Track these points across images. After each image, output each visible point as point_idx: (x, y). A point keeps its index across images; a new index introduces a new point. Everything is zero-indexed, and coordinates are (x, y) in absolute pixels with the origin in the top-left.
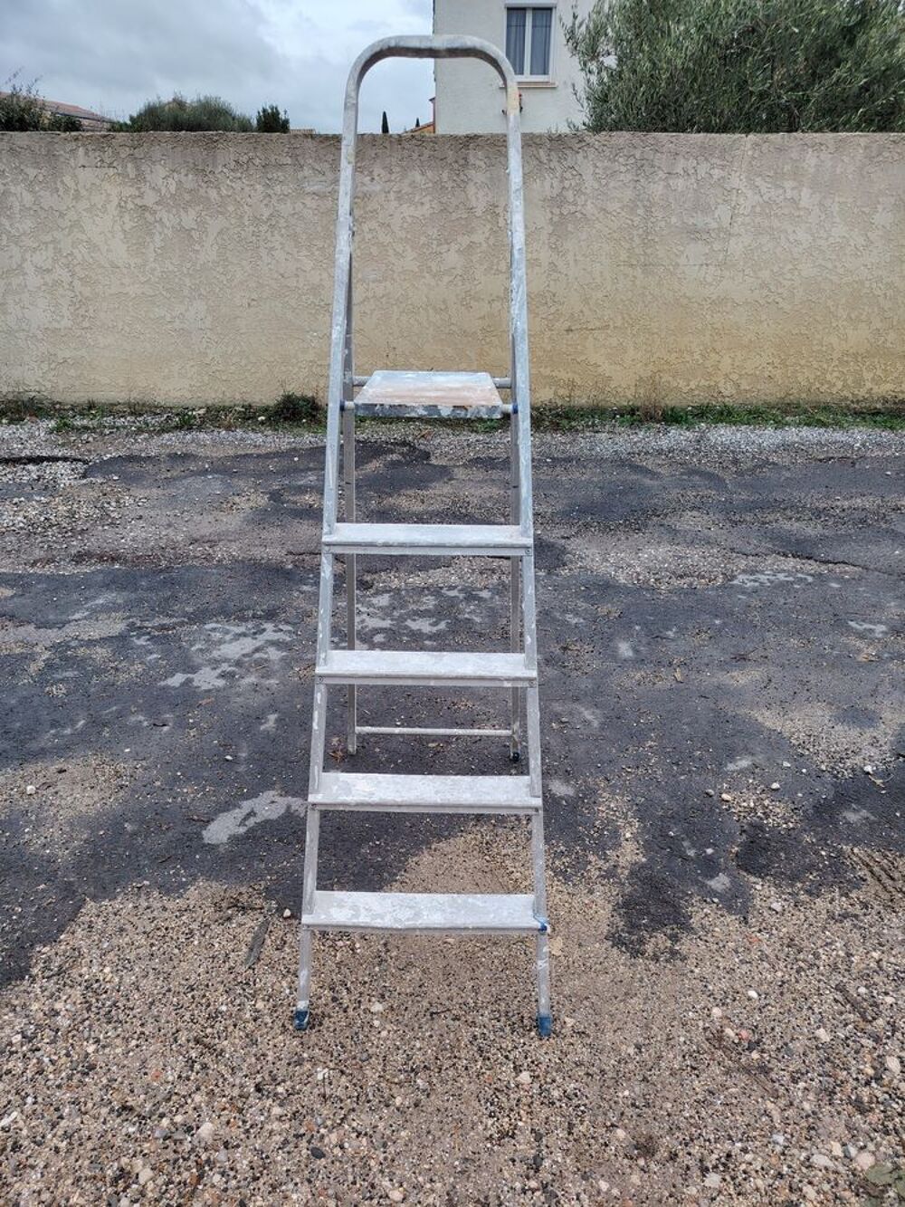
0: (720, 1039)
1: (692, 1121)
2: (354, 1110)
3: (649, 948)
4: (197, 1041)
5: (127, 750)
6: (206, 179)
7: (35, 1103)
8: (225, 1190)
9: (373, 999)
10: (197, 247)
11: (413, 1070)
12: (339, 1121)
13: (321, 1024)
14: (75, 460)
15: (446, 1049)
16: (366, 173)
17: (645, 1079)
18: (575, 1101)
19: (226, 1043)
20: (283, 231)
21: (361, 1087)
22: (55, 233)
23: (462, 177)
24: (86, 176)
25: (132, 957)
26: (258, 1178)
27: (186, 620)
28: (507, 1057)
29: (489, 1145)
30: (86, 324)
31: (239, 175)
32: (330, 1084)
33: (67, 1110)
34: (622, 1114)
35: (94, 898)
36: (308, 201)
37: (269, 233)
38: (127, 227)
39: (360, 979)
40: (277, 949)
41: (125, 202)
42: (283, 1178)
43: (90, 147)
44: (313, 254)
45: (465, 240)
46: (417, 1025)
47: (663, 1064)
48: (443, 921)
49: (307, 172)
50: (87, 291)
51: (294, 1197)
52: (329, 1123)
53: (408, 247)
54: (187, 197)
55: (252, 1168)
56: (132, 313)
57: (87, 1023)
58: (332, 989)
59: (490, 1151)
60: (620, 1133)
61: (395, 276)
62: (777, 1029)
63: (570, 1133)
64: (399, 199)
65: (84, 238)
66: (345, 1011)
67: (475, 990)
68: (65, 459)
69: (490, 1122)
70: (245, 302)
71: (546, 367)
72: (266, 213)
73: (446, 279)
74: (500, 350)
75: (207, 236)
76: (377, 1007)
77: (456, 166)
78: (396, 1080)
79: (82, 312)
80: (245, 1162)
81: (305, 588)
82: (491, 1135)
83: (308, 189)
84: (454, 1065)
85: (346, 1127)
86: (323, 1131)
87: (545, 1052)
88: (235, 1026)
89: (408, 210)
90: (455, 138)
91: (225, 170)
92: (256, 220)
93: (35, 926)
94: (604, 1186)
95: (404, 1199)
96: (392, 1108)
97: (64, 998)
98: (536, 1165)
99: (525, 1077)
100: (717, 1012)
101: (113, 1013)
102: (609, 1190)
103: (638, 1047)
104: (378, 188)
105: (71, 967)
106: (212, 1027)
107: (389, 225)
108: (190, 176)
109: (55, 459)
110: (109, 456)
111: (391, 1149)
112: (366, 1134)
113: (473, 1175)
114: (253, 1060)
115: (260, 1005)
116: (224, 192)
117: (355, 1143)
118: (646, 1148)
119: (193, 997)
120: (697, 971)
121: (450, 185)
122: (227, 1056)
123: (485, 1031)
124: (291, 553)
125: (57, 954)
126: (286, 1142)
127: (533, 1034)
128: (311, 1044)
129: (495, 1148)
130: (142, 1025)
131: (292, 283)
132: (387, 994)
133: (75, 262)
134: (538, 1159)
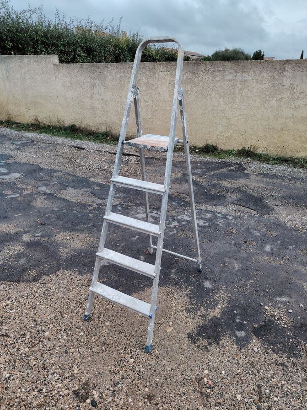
0: (200, 380)
1: (171, 398)
2: (82, 346)
3: (199, 343)
4: (60, 312)
5: (96, 235)
6: (195, 75)
7: (19, 310)
8: (41, 349)
9: (108, 321)
10: (189, 96)
11: (104, 344)
12: (77, 347)
13: (91, 321)
14: (138, 156)
15: (117, 343)
16: (247, 73)
17: (166, 379)
18: (141, 374)
19: (66, 316)
20: (216, 92)
21: (88, 342)
22: (151, 91)
23: (282, 75)
24: (162, 74)
25: (61, 286)
26: (49, 350)
27: (135, 205)
28: (131, 353)
29: (108, 373)
30: (154, 118)
31: (205, 74)
32: (82, 337)
33: (24, 315)
34: (152, 385)
35: (63, 269)
36: (226, 82)
37: (211, 93)
38: (170, 90)
39: (109, 314)
40: (95, 298)
41: (171, 82)
42: (55, 353)
43: (164, 66)
44: (224, 99)
45: (280, 97)
46: (114, 333)
47: (175, 378)
48: (124, 303)
49: (227, 73)
50: (156, 108)
51: (54, 359)
52: (74, 346)
53: (258, 98)
54: (189, 81)
55: (50, 348)
56: (167, 115)
57: (41, 297)
58: (100, 314)
59: (107, 374)
60: (147, 389)
61: (251, 108)
62: (223, 387)
63: (132, 382)
64: (257, 82)
65: (158, 92)
66: (99, 321)
67: (136, 331)
68: (136, 156)
69: (113, 367)
70: (200, 113)
71: (305, 144)
72: (212, 86)
73: (270, 110)
74: (287, 136)
75: (192, 93)
76: (108, 324)
77: (280, 71)
78: (98, 344)
79: (154, 114)
80: (49, 345)
81: (174, 203)
82: (111, 371)
83: (226, 79)
84: (116, 348)
85: (77, 349)
86: (71, 347)
87: (143, 356)
88: (71, 313)
89: (260, 86)
90: (281, 61)
91: (201, 73)
92: (208, 88)
93: (47, 271)
94: (130, 400)
95: (77, 374)
96: (92, 350)
97: (41, 289)
98: (116, 385)
99: (132, 360)
100: (206, 372)
101: (48, 297)
102: (131, 402)
103: (172, 369)
104: (250, 78)
105: (47, 283)
106: (66, 310)
107: (252, 91)
108: (191, 74)
109: (133, 155)
110: (147, 156)
111: (84, 360)
112: (80, 353)
113: (98, 378)
114: (69, 323)
115: (80, 310)
116: (200, 79)
117: (76, 354)
118: (150, 397)
119: (67, 301)
120: (210, 357)
121: (277, 77)
122: (64, 319)
123: (131, 343)
124: (177, 192)
125: (47, 279)
126: (62, 346)
127: (144, 350)
128: (85, 325)
129: (109, 374)
130: (52, 303)
131: (216, 108)
132: (113, 321)
133: (155, 99)
134: (118, 383)
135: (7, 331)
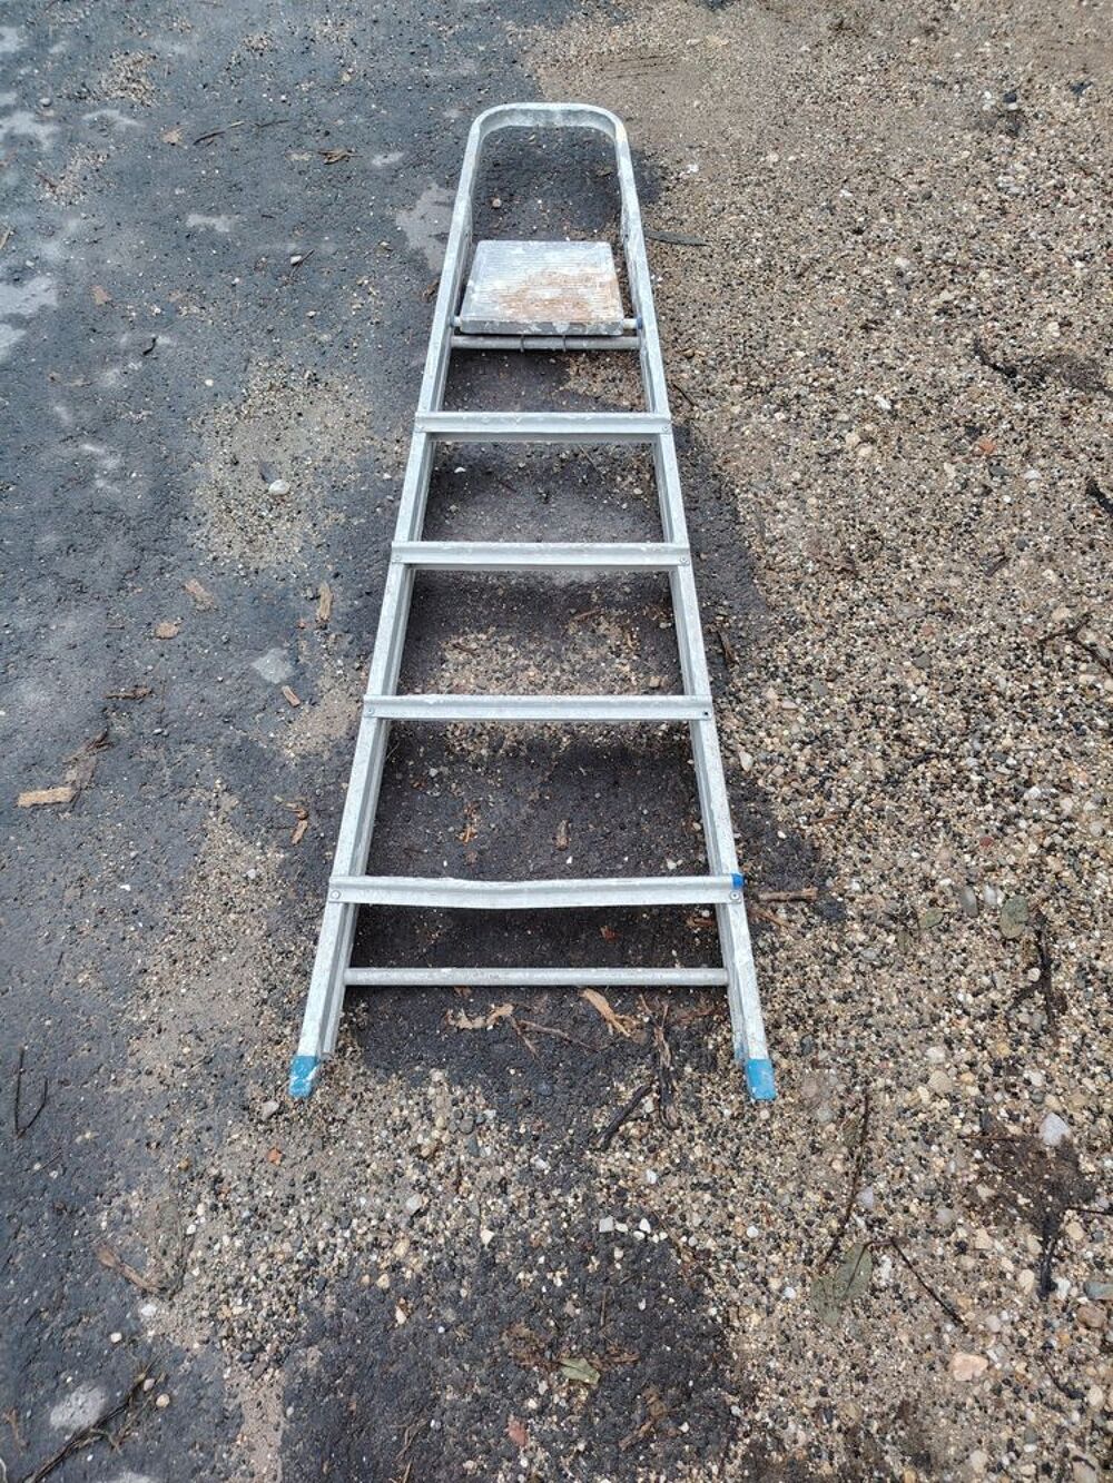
7: (862, 387)
106: (782, 268)
111: (925, 156)
112: (911, 169)
114: (826, 237)
117: (918, 175)
134: (936, 83)
135: (963, 361)
